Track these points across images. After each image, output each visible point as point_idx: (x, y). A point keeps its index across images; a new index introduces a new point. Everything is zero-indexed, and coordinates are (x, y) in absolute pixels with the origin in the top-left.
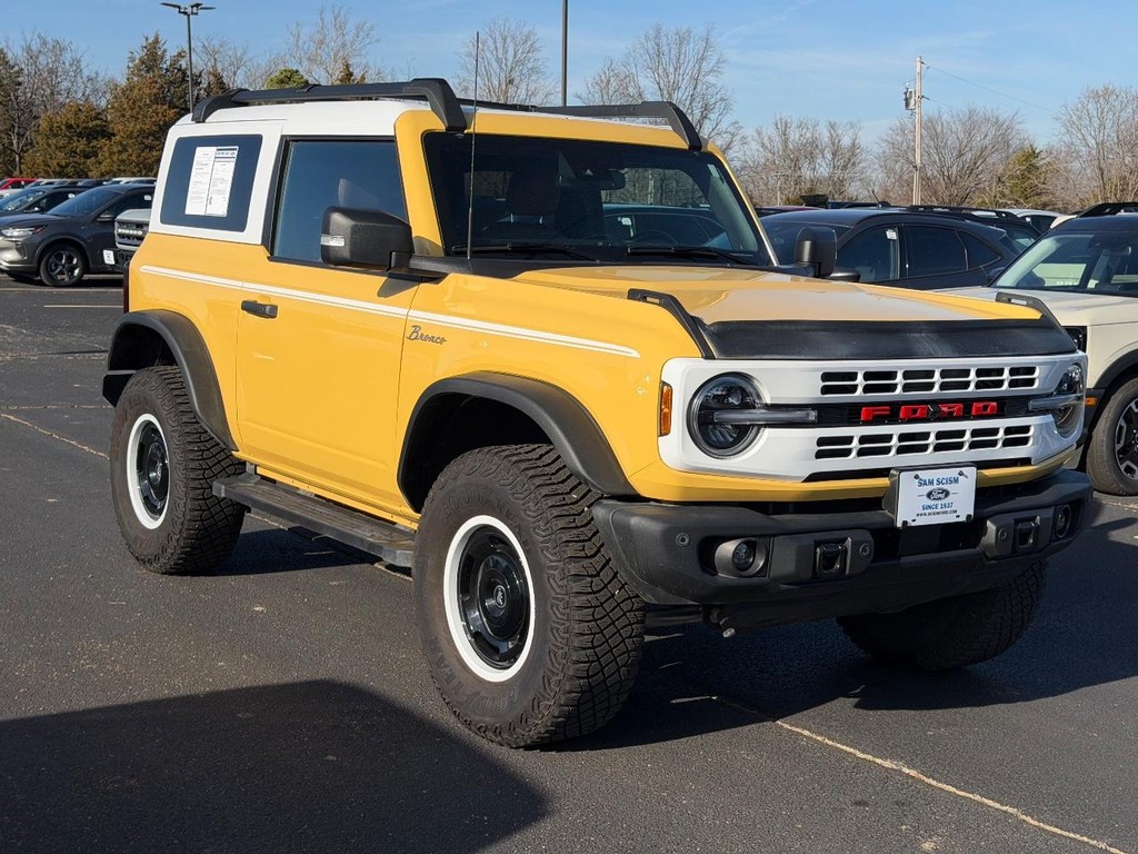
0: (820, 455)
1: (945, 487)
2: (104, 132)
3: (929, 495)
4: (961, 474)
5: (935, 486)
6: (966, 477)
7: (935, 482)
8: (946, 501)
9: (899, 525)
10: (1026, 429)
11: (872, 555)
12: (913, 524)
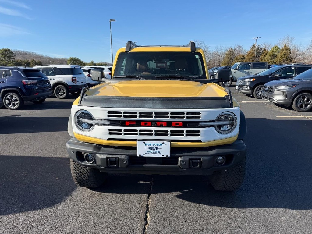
0: (110, 134)
1: (157, 146)
2: (244, 59)
3: (150, 148)
4: (163, 143)
5: (152, 146)
6: (166, 144)
7: (152, 145)
8: (157, 151)
9: (138, 156)
10: (199, 131)
11: (127, 163)
12: (144, 156)
